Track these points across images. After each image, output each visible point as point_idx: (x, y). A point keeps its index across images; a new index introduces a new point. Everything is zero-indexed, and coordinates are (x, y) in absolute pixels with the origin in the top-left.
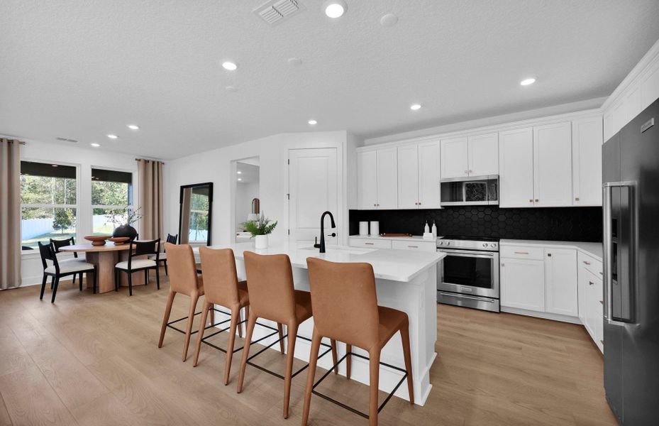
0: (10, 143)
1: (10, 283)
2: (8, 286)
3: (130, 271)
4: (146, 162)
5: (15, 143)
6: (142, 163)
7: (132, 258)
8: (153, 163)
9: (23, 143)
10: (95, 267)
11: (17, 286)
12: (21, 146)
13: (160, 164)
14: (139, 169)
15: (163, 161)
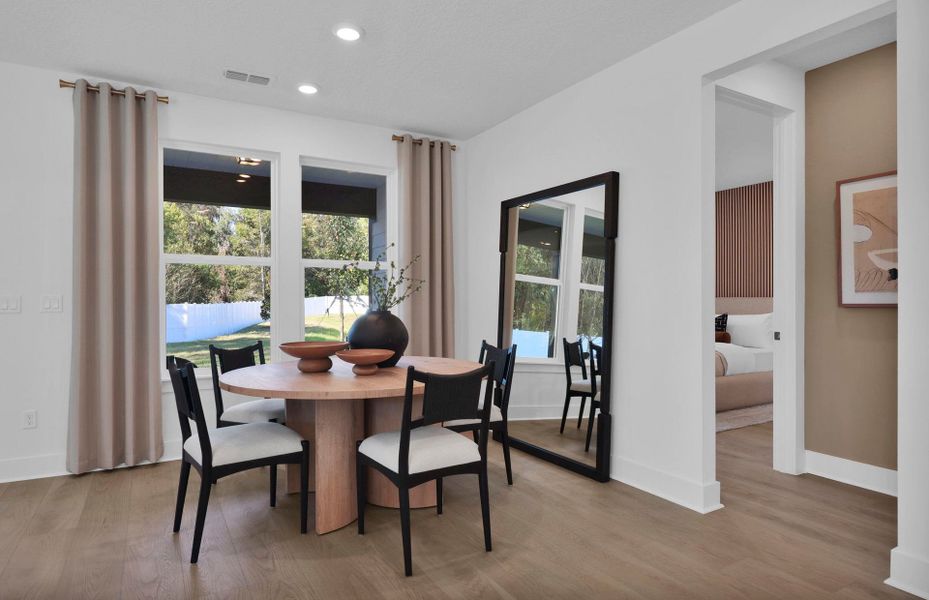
0: (140, 99)
1: (141, 450)
2: (136, 461)
3: (405, 480)
4: (417, 143)
5: (149, 101)
6: (406, 147)
7: (413, 433)
8: (432, 146)
9: (164, 100)
10: (305, 444)
11: (153, 460)
12: (160, 107)
13: (446, 149)
14: (399, 165)
15: (453, 142)
